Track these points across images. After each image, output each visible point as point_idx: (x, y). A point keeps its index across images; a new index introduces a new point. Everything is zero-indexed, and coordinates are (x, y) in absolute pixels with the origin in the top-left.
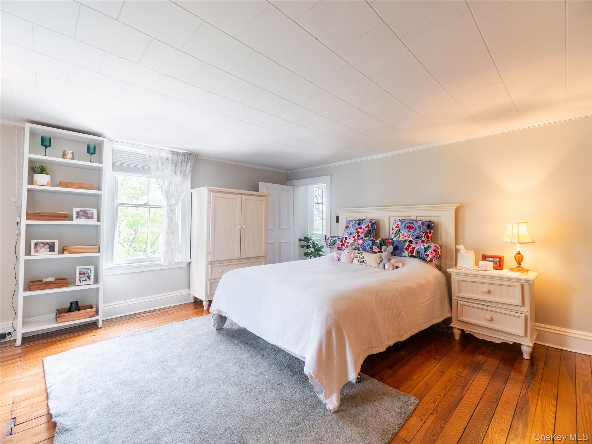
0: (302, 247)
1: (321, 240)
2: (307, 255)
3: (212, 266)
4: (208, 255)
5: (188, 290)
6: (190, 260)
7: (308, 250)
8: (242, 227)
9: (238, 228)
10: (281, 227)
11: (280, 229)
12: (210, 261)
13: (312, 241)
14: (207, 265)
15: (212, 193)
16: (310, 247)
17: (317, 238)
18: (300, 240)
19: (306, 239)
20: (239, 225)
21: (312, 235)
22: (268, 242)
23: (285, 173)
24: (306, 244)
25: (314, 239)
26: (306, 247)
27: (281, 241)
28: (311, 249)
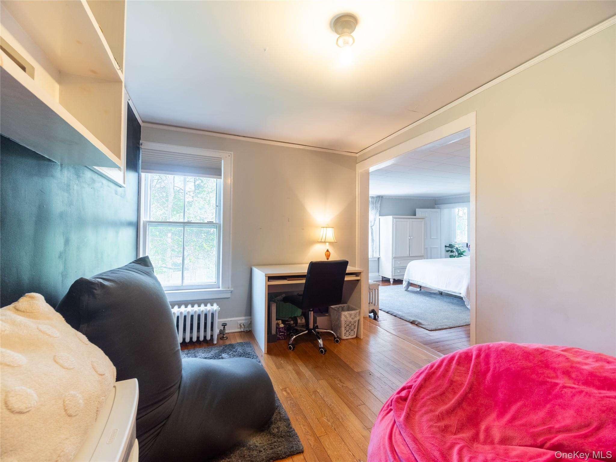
0: (447, 251)
1: (463, 247)
2: (451, 256)
3: (395, 260)
4: (393, 254)
5: (378, 273)
6: (379, 257)
7: (452, 254)
8: (411, 238)
9: (409, 238)
10: (432, 238)
11: (431, 238)
12: (394, 256)
13: (456, 247)
14: (392, 259)
15: (394, 219)
16: (454, 252)
17: (460, 245)
18: (446, 246)
19: (451, 246)
20: (409, 237)
21: (456, 243)
22: (425, 247)
23: (434, 199)
24: (450, 249)
25: (457, 246)
26: (450, 251)
27: (432, 247)
28: (454, 253)
